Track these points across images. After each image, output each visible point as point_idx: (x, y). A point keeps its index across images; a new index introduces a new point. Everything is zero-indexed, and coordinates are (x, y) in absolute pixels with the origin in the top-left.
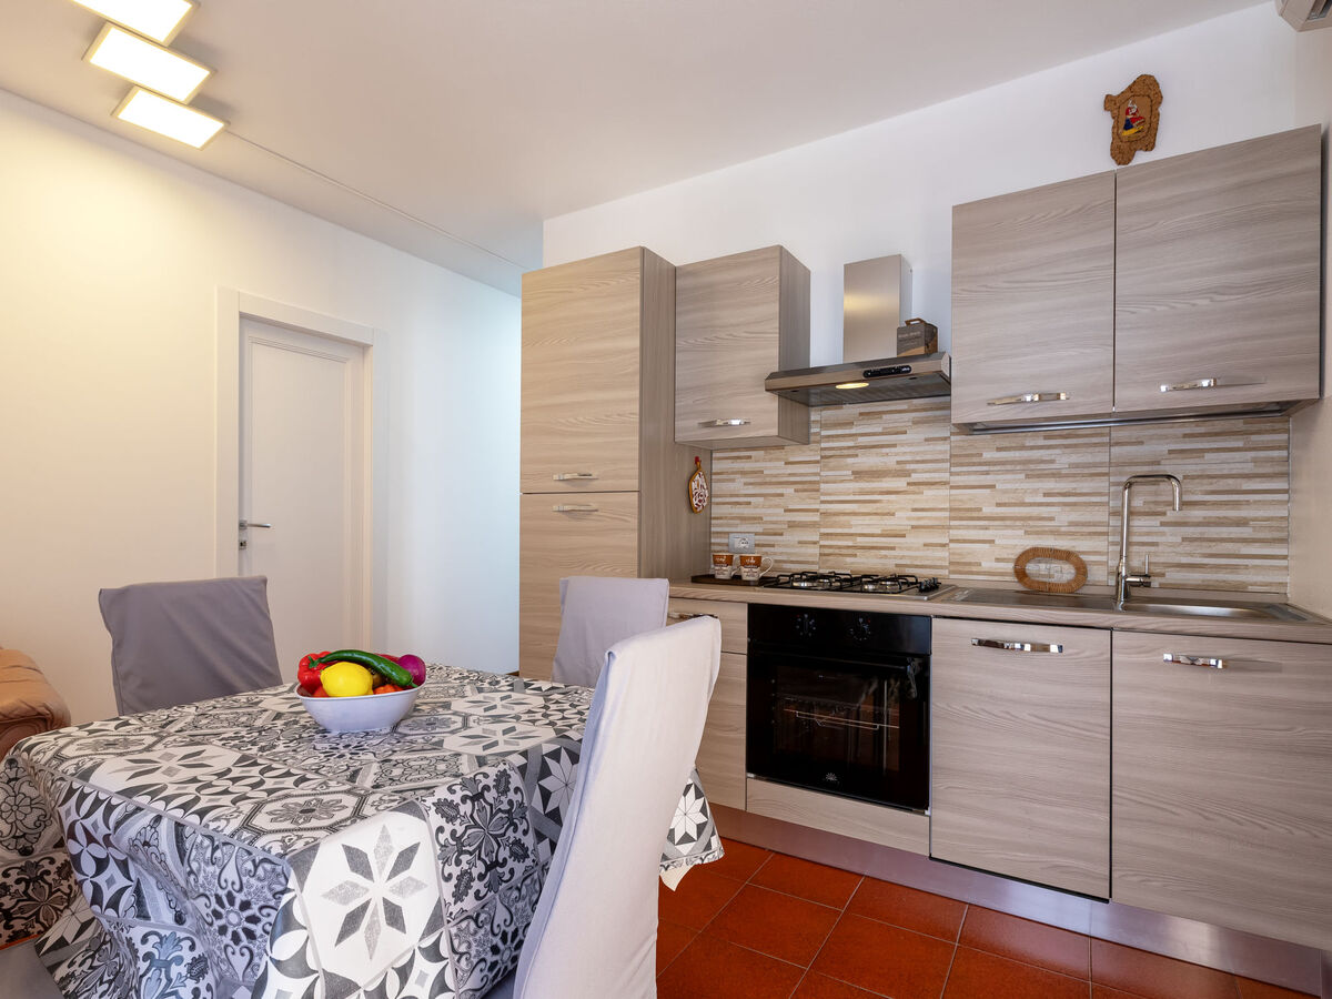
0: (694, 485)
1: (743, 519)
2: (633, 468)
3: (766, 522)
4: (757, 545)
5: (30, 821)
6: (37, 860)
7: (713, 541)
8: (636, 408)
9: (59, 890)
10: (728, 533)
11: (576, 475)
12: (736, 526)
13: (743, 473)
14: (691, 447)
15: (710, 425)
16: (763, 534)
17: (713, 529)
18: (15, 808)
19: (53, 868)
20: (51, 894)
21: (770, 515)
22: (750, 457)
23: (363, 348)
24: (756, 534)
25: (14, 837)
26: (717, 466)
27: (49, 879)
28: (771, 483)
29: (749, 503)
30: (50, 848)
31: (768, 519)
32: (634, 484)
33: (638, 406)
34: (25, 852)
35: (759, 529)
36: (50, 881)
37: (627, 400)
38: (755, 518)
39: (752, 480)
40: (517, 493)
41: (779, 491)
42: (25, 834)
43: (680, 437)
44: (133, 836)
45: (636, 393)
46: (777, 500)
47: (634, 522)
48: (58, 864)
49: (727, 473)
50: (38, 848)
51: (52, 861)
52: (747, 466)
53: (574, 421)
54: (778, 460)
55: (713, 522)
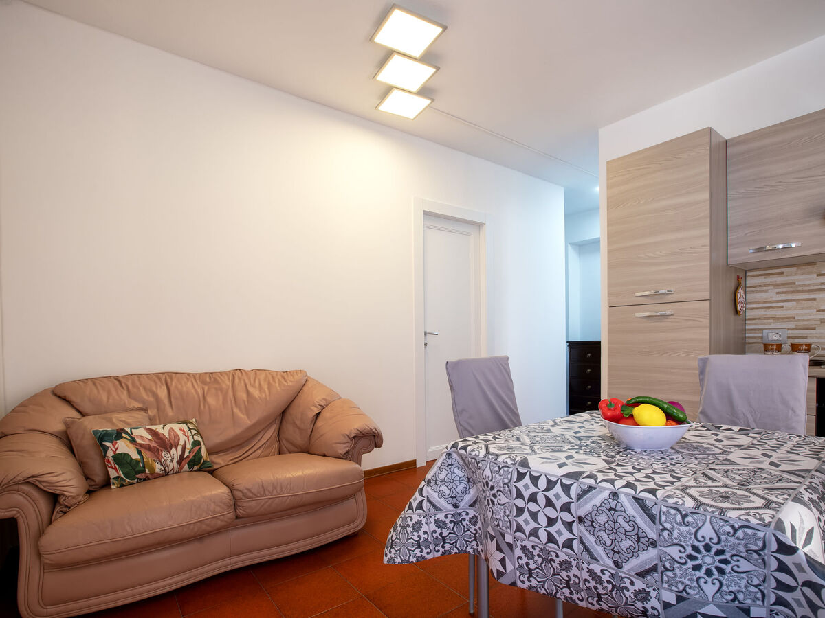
0: (739, 295)
1: (776, 319)
2: (706, 283)
3: (799, 320)
4: (789, 338)
5: (459, 489)
6: (460, 511)
7: (747, 335)
8: (707, 241)
9: (469, 530)
10: (762, 330)
11: (653, 292)
12: (770, 324)
13: (776, 285)
14: (736, 268)
15: (761, 250)
16: (796, 329)
17: (747, 327)
18: (452, 481)
19: (467, 518)
20: (465, 532)
21: (802, 315)
22: (783, 273)
23: (479, 226)
24: (789, 329)
25: (451, 497)
26: (750, 282)
27: (464, 523)
28: (803, 291)
29: (782, 307)
30: (467, 506)
31: (800, 318)
32: (707, 295)
33: (709, 240)
34: (456, 506)
35: (792, 325)
36: (465, 525)
37: (701, 237)
38: (787, 318)
39: (784, 290)
40: (606, 307)
41: (812, 296)
42: (456, 496)
43: (731, 261)
44: (598, 504)
45: (708, 231)
46: (809, 303)
47: (706, 322)
48: (470, 516)
49: (760, 286)
50: (462, 505)
51: (467, 514)
52: (779, 279)
53: (652, 255)
54: (811, 273)
55: (747, 322)
